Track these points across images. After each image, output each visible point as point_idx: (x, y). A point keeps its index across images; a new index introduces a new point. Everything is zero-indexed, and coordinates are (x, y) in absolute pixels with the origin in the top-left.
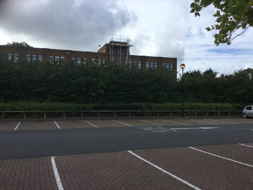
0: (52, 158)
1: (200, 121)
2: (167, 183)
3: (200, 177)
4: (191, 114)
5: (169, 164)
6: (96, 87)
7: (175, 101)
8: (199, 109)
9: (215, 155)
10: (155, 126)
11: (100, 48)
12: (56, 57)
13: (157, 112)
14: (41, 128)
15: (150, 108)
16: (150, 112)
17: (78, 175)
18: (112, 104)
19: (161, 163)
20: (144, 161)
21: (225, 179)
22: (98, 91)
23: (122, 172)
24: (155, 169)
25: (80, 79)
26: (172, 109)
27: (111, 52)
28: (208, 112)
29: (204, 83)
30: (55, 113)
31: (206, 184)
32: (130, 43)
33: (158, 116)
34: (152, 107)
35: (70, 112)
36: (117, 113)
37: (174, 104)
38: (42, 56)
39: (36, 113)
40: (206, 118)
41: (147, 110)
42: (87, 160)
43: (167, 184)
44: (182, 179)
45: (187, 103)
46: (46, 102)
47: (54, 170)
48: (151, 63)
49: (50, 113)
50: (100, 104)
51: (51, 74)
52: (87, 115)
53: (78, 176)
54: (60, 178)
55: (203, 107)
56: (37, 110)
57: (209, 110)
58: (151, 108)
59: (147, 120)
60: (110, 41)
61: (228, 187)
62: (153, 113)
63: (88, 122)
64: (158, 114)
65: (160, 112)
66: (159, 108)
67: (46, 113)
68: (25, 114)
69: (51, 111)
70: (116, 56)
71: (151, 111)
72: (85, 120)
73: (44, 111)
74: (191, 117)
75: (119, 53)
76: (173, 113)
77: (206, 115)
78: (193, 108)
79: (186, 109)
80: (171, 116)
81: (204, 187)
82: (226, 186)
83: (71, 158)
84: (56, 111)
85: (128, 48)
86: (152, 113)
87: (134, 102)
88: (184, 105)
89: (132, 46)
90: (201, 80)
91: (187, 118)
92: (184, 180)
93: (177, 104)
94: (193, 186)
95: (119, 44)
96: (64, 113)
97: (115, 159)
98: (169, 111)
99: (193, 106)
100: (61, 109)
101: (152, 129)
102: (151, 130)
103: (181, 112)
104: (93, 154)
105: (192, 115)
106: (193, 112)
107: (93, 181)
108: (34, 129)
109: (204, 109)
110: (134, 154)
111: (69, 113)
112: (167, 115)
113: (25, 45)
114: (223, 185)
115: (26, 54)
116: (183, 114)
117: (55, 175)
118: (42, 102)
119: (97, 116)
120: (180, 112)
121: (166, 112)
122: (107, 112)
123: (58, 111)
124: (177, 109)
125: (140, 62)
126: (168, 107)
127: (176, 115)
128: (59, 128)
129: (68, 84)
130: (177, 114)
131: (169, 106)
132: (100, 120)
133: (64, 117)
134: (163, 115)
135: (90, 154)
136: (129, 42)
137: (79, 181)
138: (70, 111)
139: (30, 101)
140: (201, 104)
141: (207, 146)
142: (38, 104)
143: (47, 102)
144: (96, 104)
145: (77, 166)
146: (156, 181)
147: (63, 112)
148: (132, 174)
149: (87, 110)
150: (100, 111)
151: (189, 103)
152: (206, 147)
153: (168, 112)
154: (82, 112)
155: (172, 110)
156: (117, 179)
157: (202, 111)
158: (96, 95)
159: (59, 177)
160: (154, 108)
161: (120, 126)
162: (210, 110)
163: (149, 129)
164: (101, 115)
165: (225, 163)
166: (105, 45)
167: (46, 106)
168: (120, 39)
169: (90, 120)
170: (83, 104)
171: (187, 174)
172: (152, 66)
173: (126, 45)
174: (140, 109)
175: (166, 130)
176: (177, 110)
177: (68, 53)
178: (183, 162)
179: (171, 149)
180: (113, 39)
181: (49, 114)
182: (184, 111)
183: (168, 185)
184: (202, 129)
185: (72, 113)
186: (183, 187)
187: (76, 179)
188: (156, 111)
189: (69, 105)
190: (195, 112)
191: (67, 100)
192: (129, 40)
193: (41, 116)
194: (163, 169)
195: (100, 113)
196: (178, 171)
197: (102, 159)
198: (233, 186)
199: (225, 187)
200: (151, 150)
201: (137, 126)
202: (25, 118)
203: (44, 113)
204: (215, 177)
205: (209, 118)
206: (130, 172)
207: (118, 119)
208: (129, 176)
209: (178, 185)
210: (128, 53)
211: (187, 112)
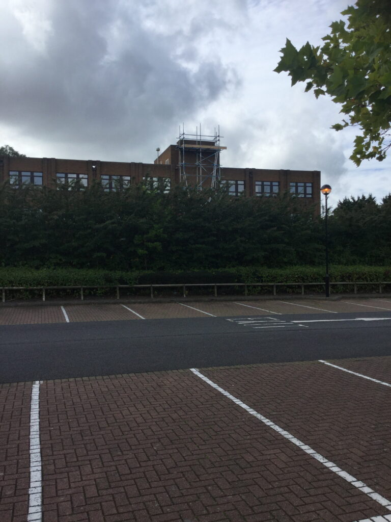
0: (35, 384)
1: (362, 305)
2: (248, 437)
3: (320, 425)
4: (344, 289)
5: (265, 396)
6: (145, 236)
7: (312, 263)
8: (363, 279)
9: (368, 378)
10: (263, 316)
11: (159, 155)
12: (70, 176)
13: (273, 286)
14: (30, 322)
15: (258, 277)
16: (258, 286)
17: (76, 420)
18: (179, 271)
19: (250, 394)
20: (216, 390)
21: (373, 428)
22: (150, 245)
23: (164, 413)
24: (234, 406)
25: (113, 220)
26: (303, 279)
27: (182, 163)
28: (382, 284)
29: (374, 225)
30: (64, 290)
31: (330, 439)
32: (220, 142)
33: (275, 294)
34: (262, 277)
35: (94, 288)
36: (189, 288)
37: (309, 270)
38: (41, 174)
39: (26, 290)
40: (376, 297)
41: (252, 282)
42: (102, 389)
43: (249, 439)
44: (282, 428)
45: (336, 266)
46: (45, 269)
47: (32, 408)
48: (265, 183)
49: (54, 291)
50: (154, 271)
51: (55, 212)
52: (128, 294)
53: (77, 422)
54: (40, 425)
55: (371, 274)
56: (27, 284)
57: (384, 280)
58: (260, 279)
59: (250, 303)
60: (179, 139)
61: (372, 445)
62: (264, 288)
63: (128, 308)
64: (275, 289)
65: (278, 285)
66: (276, 278)
67: (46, 290)
68: (4, 294)
69: (55, 287)
70: (192, 170)
71: (261, 284)
72: (123, 303)
73: (42, 287)
74: (344, 295)
75: (197, 163)
76: (307, 287)
77: (377, 291)
78: (349, 277)
79: (334, 280)
80: (303, 293)
81: (322, 445)
82: (369, 444)
83: (72, 385)
84: (65, 285)
85: (216, 154)
86: (261, 288)
87: (225, 267)
88: (329, 271)
89: (225, 148)
90: (368, 219)
91: (336, 297)
92: (285, 430)
93: (315, 270)
94: (301, 442)
95: (197, 146)
96: (82, 289)
97: (159, 386)
98: (297, 284)
99: (350, 273)
100: (75, 282)
101: (254, 323)
102: (252, 323)
103: (323, 286)
104: (118, 376)
105: (347, 291)
106: (350, 284)
107: (102, 433)
108: (18, 323)
109: (373, 280)
110: (201, 376)
111: (92, 289)
112: (293, 292)
113: (9, 152)
114: (362, 442)
115: (10, 171)
116: (327, 288)
117: (32, 418)
118: (37, 268)
119: (149, 295)
120: (321, 285)
121: (292, 285)
122: (169, 287)
123: (69, 285)
124: (316, 279)
125: (243, 182)
126: (296, 276)
127: (314, 291)
128: (67, 320)
129: (89, 231)
130: (315, 289)
131: (297, 274)
132: (153, 303)
133: (82, 298)
134: (287, 291)
135: (113, 376)
136: (219, 140)
137: (75, 432)
138: (92, 287)
139: (15, 266)
140: (366, 269)
141: (358, 359)
142: (30, 273)
143: (49, 268)
144: (147, 272)
145: (81, 400)
146: (226, 432)
147: (80, 289)
148: (183, 417)
149: (126, 283)
150: (153, 285)
151: (340, 266)
152: (356, 361)
153: (295, 285)
154: (118, 288)
155: (304, 282)
156: (150, 428)
157: (368, 283)
158: (146, 252)
159: (38, 423)
160: (267, 277)
161: (190, 316)
162: (386, 281)
163: (250, 321)
164: (156, 292)
165: (385, 394)
166: (169, 147)
167: (46, 276)
168: (199, 134)
169: (134, 303)
170: (120, 270)
171: (296, 417)
172: (267, 189)
173: (212, 147)
174: (236, 280)
175: (283, 325)
176: (315, 282)
177: (94, 167)
178: (295, 391)
179: (281, 364)
180: (185, 136)
181: (52, 292)
182: (331, 283)
183: (249, 441)
184: (361, 320)
185: (98, 290)
186: (277, 445)
187: (70, 428)
188: (269, 284)
189: (91, 273)
190: (353, 285)
191: (89, 264)
192: (219, 136)
193: (36, 297)
194: (251, 407)
195: (155, 288)
196: (280, 411)
197: (133, 387)
198: (383, 444)
199: (365, 446)
200: (238, 367)
201: (227, 315)
202: (4, 301)
203: (41, 290)
204: (351, 425)
205: (384, 297)
206: (181, 413)
207: (191, 302)
208: (177, 421)
209: (270, 441)
210: (215, 163)
211: (337, 284)
